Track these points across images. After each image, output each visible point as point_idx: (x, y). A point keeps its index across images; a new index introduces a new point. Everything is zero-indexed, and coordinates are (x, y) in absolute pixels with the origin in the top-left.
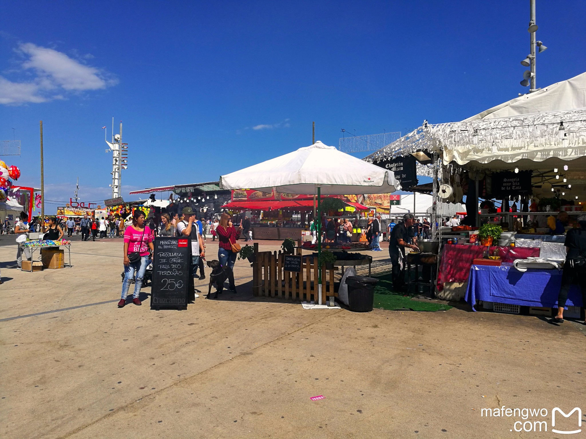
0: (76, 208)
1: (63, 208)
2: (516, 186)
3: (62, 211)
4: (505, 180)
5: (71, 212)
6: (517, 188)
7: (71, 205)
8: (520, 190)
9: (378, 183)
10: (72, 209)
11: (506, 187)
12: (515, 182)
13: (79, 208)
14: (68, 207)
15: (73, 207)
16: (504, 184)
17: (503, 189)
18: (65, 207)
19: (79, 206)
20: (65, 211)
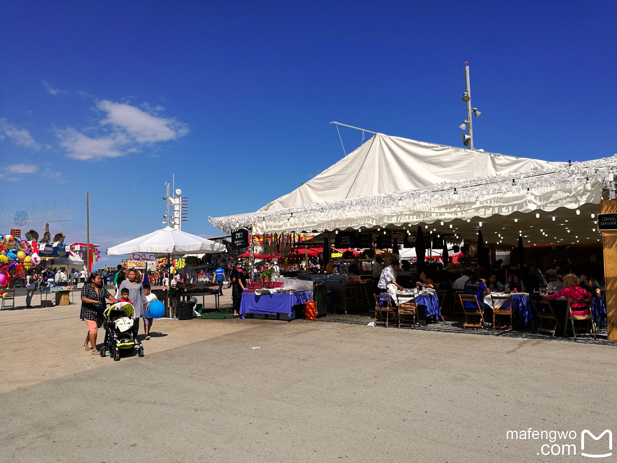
0: (138, 260)
1: (126, 261)
2: (348, 241)
3: (126, 263)
4: (343, 238)
5: (134, 264)
6: (349, 243)
7: (133, 257)
8: (350, 244)
9: (170, 251)
10: (135, 261)
11: (343, 242)
12: (348, 239)
13: (141, 260)
14: (131, 259)
15: (135, 259)
16: (343, 240)
17: (342, 243)
18: (128, 260)
19: (141, 258)
20: (128, 263)
